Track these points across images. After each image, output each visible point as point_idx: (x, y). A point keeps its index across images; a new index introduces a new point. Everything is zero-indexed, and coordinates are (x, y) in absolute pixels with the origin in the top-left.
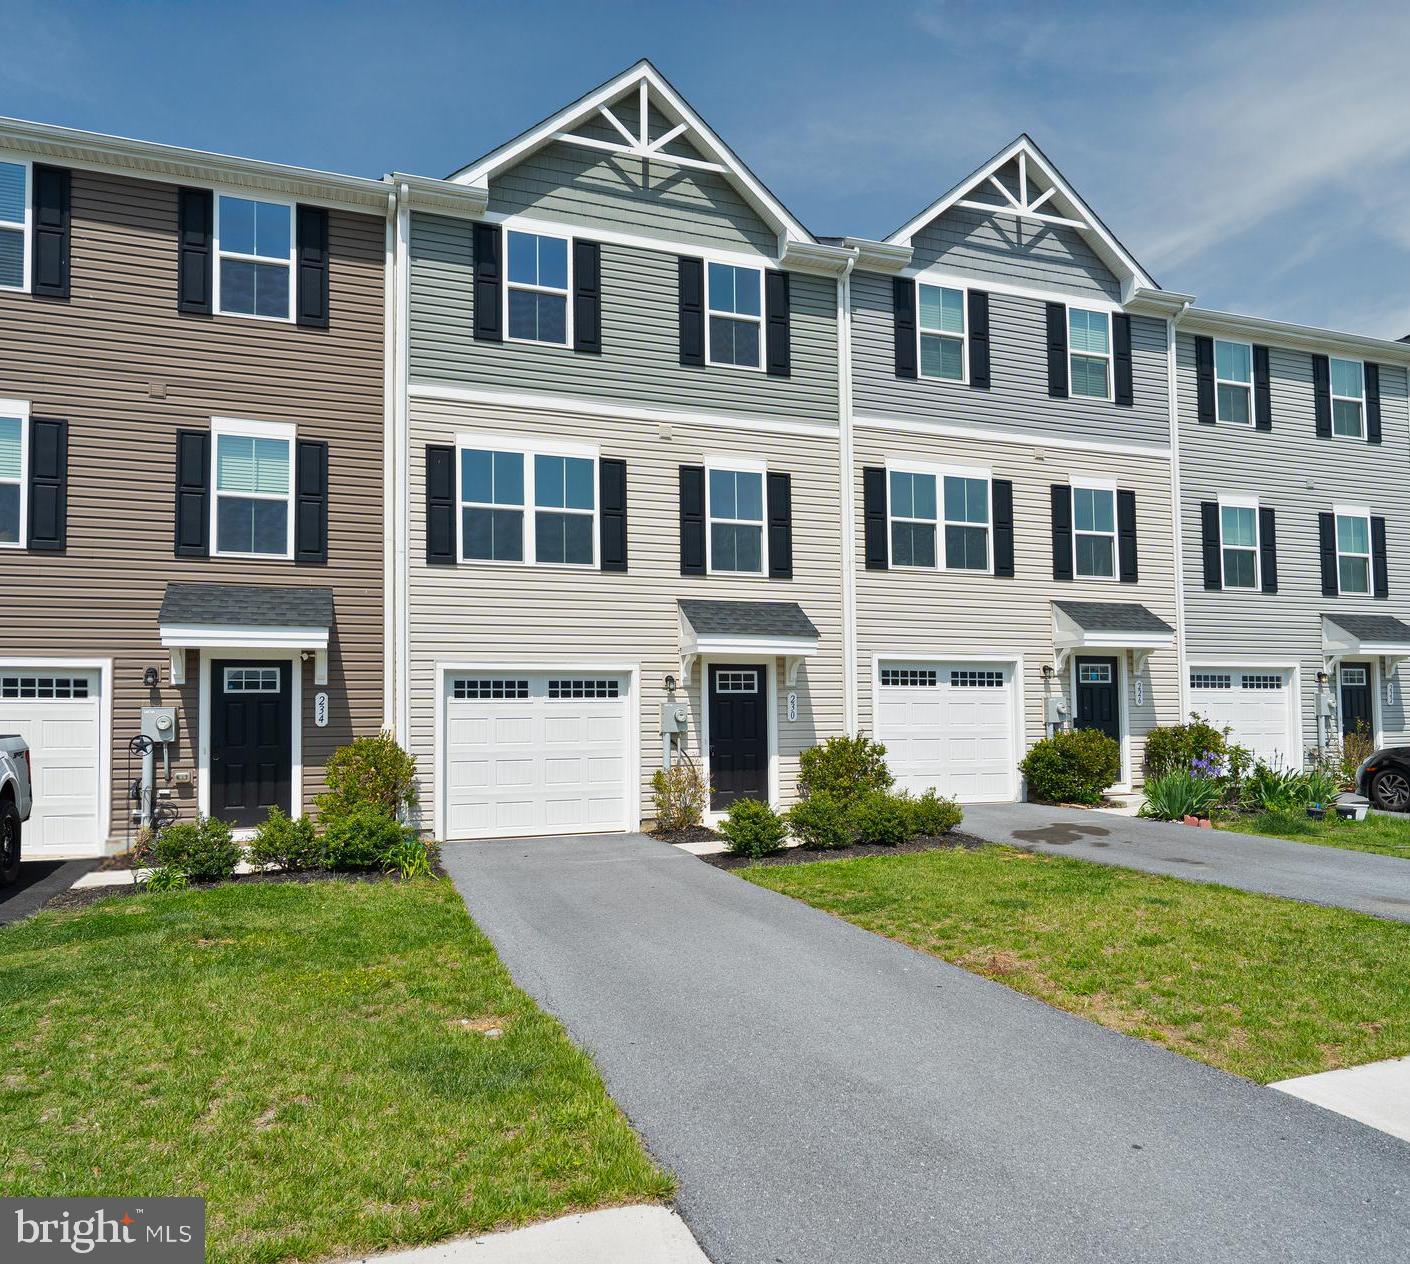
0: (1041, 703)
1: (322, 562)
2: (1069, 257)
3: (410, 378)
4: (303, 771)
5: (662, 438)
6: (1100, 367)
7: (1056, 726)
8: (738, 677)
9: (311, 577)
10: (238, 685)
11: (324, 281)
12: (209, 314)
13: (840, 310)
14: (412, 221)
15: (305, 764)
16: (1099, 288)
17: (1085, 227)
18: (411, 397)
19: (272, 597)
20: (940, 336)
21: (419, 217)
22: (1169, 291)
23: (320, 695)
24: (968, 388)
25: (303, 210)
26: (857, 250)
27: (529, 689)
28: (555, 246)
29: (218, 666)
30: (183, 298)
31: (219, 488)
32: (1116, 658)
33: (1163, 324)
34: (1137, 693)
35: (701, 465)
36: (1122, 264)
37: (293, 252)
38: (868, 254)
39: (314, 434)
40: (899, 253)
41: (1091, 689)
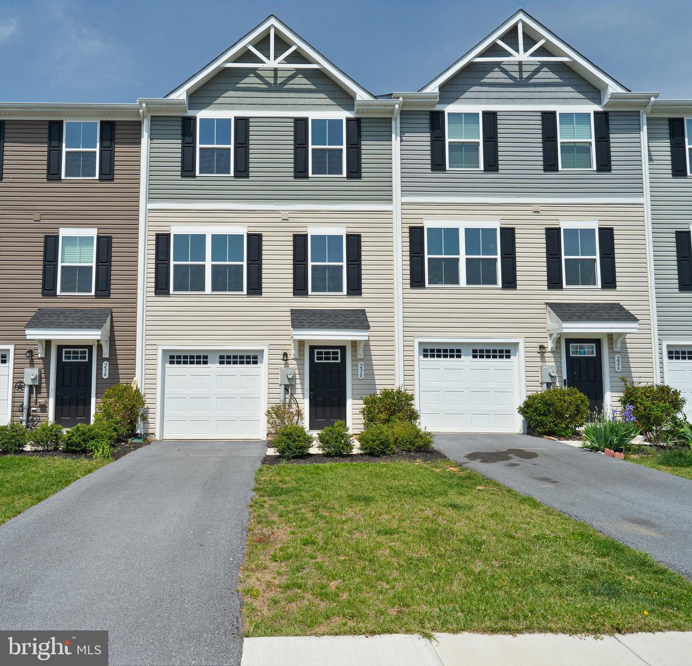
0: (538, 369)
1: (108, 296)
2: (560, 81)
3: (148, 200)
4: (96, 401)
5: (283, 220)
6: (584, 149)
7: (548, 385)
8: (328, 353)
9: (103, 303)
10: (69, 358)
11: (112, 157)
12: (60, 179)
13: (394, 136)
14: (151, 121)
15: (97, 397)
16: (584, 97)
17: (569, 60)
18: (149, 210)
19: (82, 314)
20: (463, 143)
21: (155, 119)
22: (635, 92)
23: (105, 362)
24: (483, 172)
25: (103, 123)
26: (401, 99)
27: (209, 360)
28: (224, 123)
29: (60, 348)
30: (49, 173)
31: (62, 262)
32: (600, 339)
33: (637, 114)
34: (617, 363)
35: (306, 233)
36: (599, 79)
37: (98, 145)
38: (410, 100)
39: (106, 232)
40: (431, 96)
41: (580, 360)
